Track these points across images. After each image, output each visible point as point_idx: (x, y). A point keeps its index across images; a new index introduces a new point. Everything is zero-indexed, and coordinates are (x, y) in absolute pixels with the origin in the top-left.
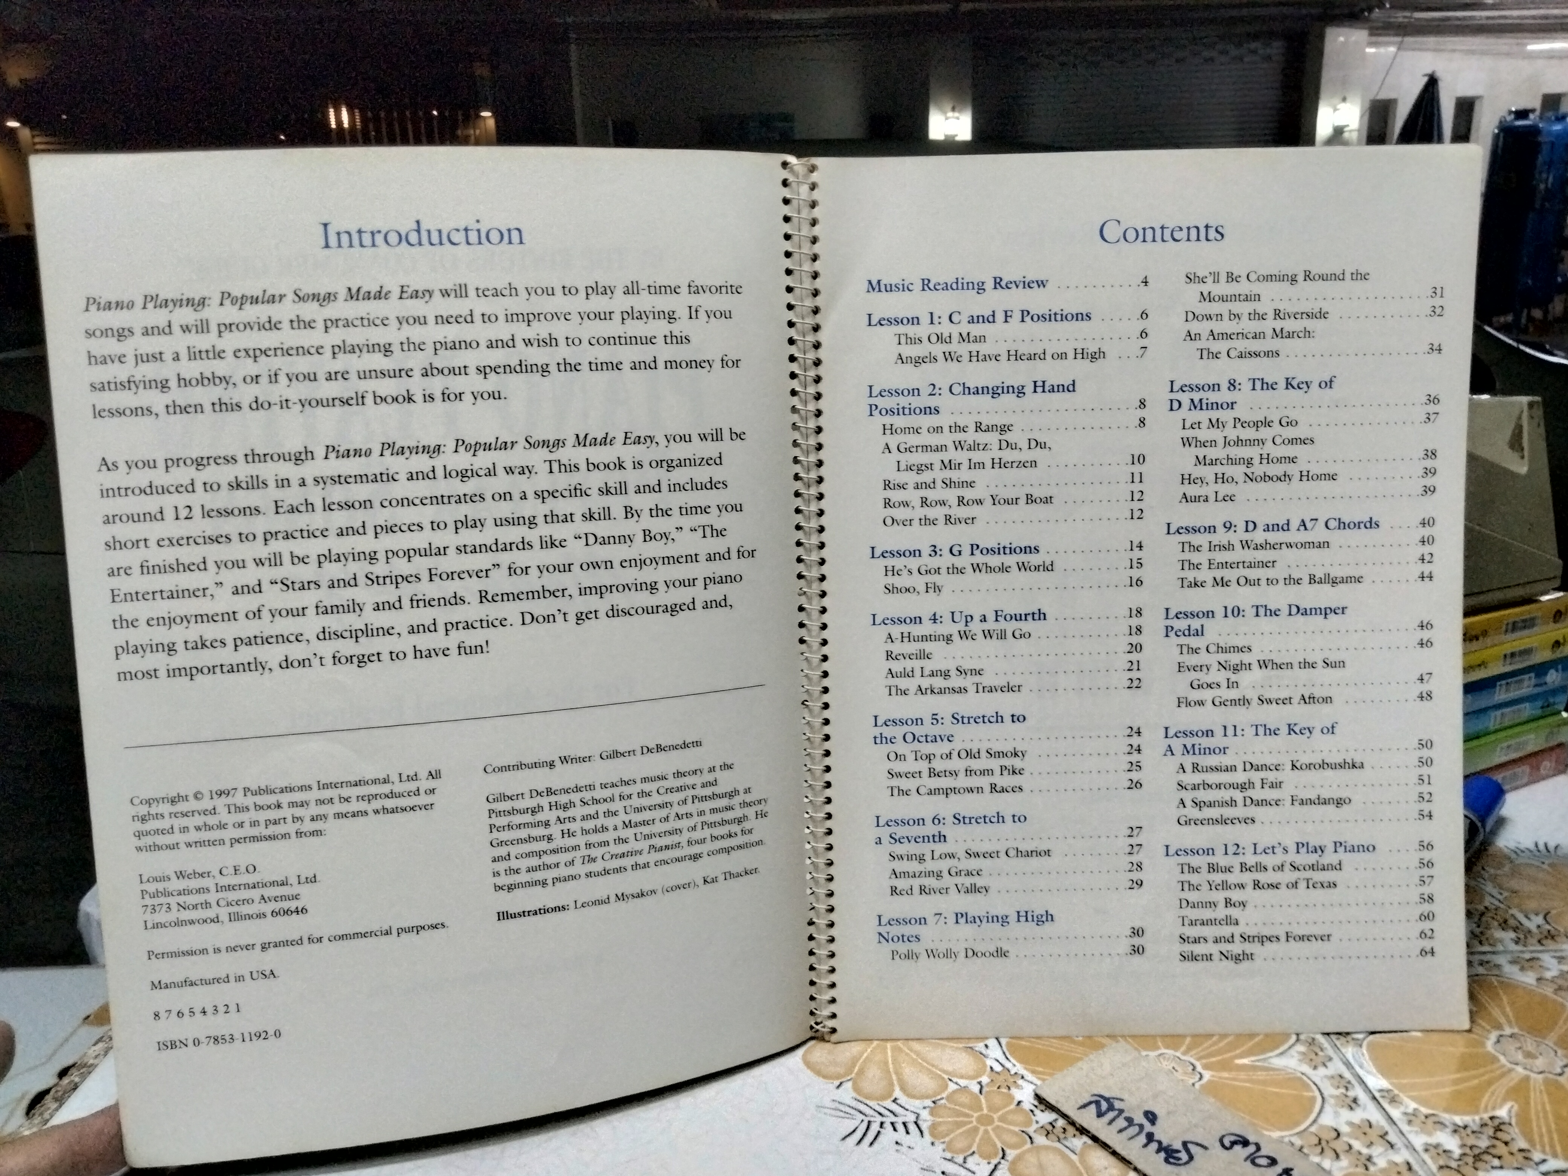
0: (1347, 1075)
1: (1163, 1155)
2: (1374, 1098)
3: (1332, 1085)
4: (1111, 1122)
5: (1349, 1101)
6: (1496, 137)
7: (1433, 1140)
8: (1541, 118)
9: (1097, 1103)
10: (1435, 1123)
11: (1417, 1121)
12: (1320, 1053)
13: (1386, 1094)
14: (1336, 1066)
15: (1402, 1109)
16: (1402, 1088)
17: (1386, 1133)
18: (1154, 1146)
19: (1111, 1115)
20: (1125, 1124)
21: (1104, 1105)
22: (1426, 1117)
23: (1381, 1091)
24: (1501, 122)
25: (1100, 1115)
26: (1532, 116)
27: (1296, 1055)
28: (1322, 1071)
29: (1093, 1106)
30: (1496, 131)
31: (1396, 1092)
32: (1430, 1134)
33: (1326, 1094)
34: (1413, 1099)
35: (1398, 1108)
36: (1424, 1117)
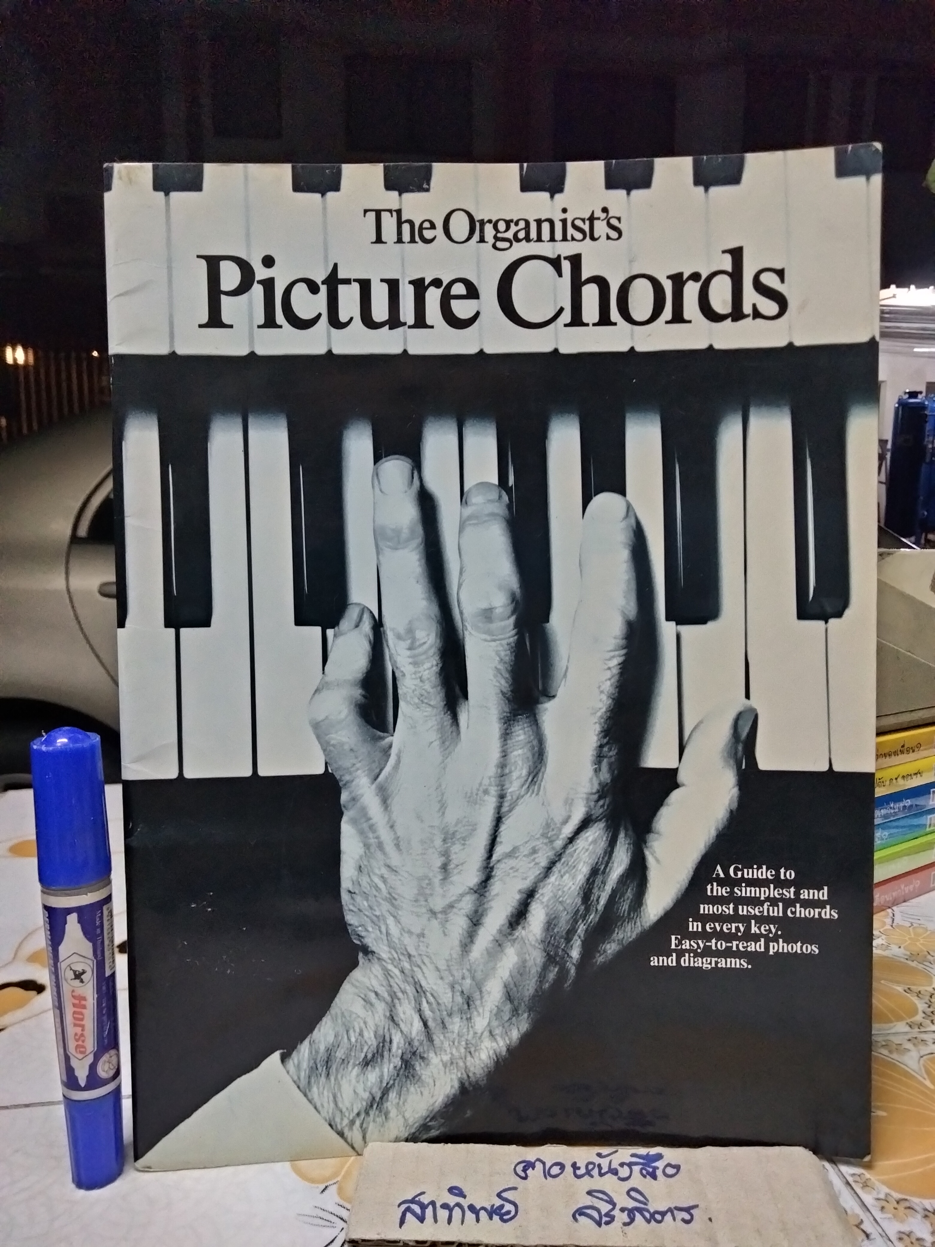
1: (496, 1218)
4: (436, 1221)
6: (897, 411)
7: (905, 1228)
8: (926, 397)
9: (408, 1209)
10: (906, 1208)
11: (890, 1207)
13: (858, 1179)
15: (875, 1194)
18: (483, 1215)
19: (429, 1211)
20: (446, 1213)
21: (417, 1208)
22: (898, 1202)
23: (853, 1175)
24: (899, 399)
25: (422, 1219)
26: (920, 396)
29: (409, 1215)
30: (897, 405)
31: (868, 1176)
32: (902, 1221)
34: (884, 1183)
35: (870, 1193)
36: (895, 1203)
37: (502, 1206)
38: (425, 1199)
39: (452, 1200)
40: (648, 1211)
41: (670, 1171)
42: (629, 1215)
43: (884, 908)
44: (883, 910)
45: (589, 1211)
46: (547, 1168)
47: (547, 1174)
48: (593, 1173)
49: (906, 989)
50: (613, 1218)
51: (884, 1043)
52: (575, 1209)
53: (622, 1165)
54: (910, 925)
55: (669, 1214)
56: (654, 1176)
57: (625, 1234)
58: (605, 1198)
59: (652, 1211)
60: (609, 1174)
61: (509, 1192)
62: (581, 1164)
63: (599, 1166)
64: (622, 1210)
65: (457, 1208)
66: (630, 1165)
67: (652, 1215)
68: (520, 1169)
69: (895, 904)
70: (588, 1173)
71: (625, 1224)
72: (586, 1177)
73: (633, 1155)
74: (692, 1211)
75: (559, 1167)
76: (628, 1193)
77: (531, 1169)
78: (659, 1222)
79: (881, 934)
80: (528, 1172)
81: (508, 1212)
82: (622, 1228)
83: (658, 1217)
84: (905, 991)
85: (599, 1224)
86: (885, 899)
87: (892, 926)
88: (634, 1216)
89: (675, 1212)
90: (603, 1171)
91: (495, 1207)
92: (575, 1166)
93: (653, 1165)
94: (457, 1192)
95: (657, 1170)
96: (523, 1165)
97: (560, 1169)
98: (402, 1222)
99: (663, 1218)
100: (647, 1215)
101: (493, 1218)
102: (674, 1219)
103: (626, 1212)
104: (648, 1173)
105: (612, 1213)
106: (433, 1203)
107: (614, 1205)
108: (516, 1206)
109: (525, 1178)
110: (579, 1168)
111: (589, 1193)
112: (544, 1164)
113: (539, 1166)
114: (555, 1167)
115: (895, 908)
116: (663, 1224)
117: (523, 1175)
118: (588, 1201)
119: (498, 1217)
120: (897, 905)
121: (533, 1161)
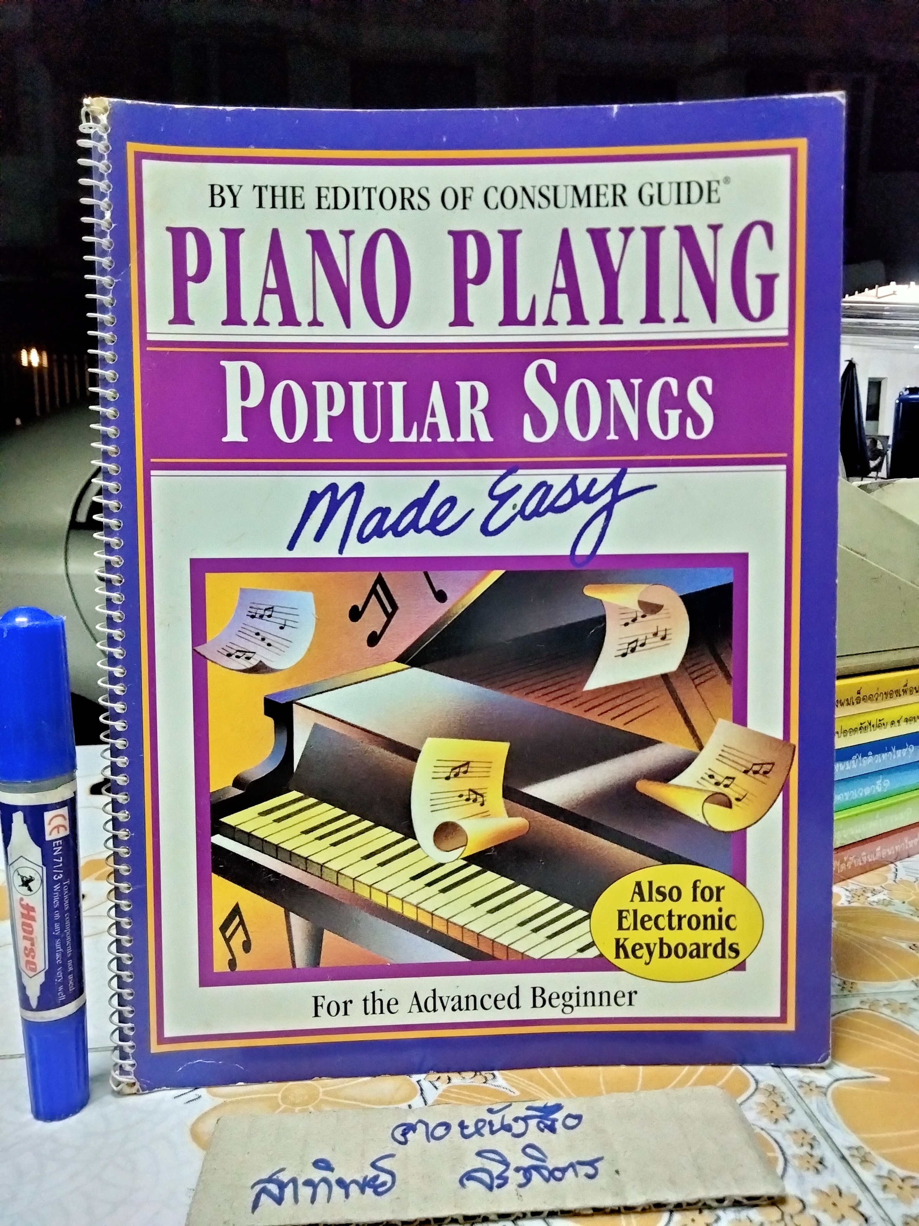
0: (813, 1130)
1: (369, 1191)
2: (843, 1158)
3: (795, 1142)
4: (296, 1200)
5: (814, 1161)
6: (898, 407)
7: (912, 1211)
9: (264, 1190)
11: (893, 1186)
12: (782, 1104)
13: (855, 1152)
14: (799, 1119)
15: (875, 1171)
16: (874, 1143)
17: (859, 1203)
18: (354, 1189)
19: (289, 1191)
20: (309, 1190)
21: (273, 1188)
22: (903, 1180)
23: (850, 1148)
24: (900, 395)
25: (279, 1200)
27: (754, 1106)
28: (784, 1125)
29: (264, 1197)
30: (897, 401)
31: (867, 1149)
32: (908, 1202)
33: (789, 1152)
34: (888, 1157)
35: (870, 1169)
36: (900, 1181)
37: (376, 1178)
38: (284, 1177)
39: (317, 1175)
40: (546, 1168)
41: (571, 1122)
42: (525, 1176)
43: (887, 863)
44: (885, 865)
45: (478, 1175)
46: (430, 1130)
47: (430, 1136)
48: (482, 1131)
49: (911, 945)
50: (506, 1180)
51: (886, 1002)
52: (463, 1174)
53: (516, 1120)
54: (915, 880)
55: (571, 1170)
56: (552, 1129)
57: (521, 1196)
58: (498, 1158)
59: (551, 1168)
60: (502, 1132)
61: (386, 1160)
62: (470, 1123)
63: (491, 1123)
64: (517, 1170)
65: (322, 1184)
66: (525, 1119)
67: (551, 1173)
68: (398, 1134)
69: (899, 858)
70: (478, 1131)
71: (521, 1186)
72: (476, 1137)
73: (529, 1108)
74: (596, 1165)
75: (444, 1127)
76: (524, 1150)
77: (411, 1132)
78: (560, 1180)
79: (883, 889)
80: (408, 1136)
81: (384, 1184)
82: (516, 1190)
83: (558, 1174)
84: (910, 948)
85: (490, 1188)
86: (887, 853)
87: (895, 881)
88: (531, 1175)
89: (578, 1167)
90: (494, 1129)
91: (368, 1179)
92: (462, 1126)
93: (552, 1117)
94: (323, 1165)
95: (556, 1123)
96: (404, 1127)
97: (445, 1129)
98: (255, 1205)
99: (564, 1175)
100: (546, 1173)
101: (366, 1193)
102: (576, 1175)
103: (522, 1172)
104: (546, 1126)
105: (505, 1174)
106: (294, 1181)
107: (507, 1165)
108: (392, 1174)
109: (405, 1143)
110: (467, 1127)
111: (479, 1154)
112: (427, 1125)
113: (421, 1128)
114: (439, 1128)
115: (898, 863)
116: (563, 1181)
117: (402, 1139)
118: (479, 1163)
119: (372, 1190)
120: (901, 860)
121: (414, 1123)
